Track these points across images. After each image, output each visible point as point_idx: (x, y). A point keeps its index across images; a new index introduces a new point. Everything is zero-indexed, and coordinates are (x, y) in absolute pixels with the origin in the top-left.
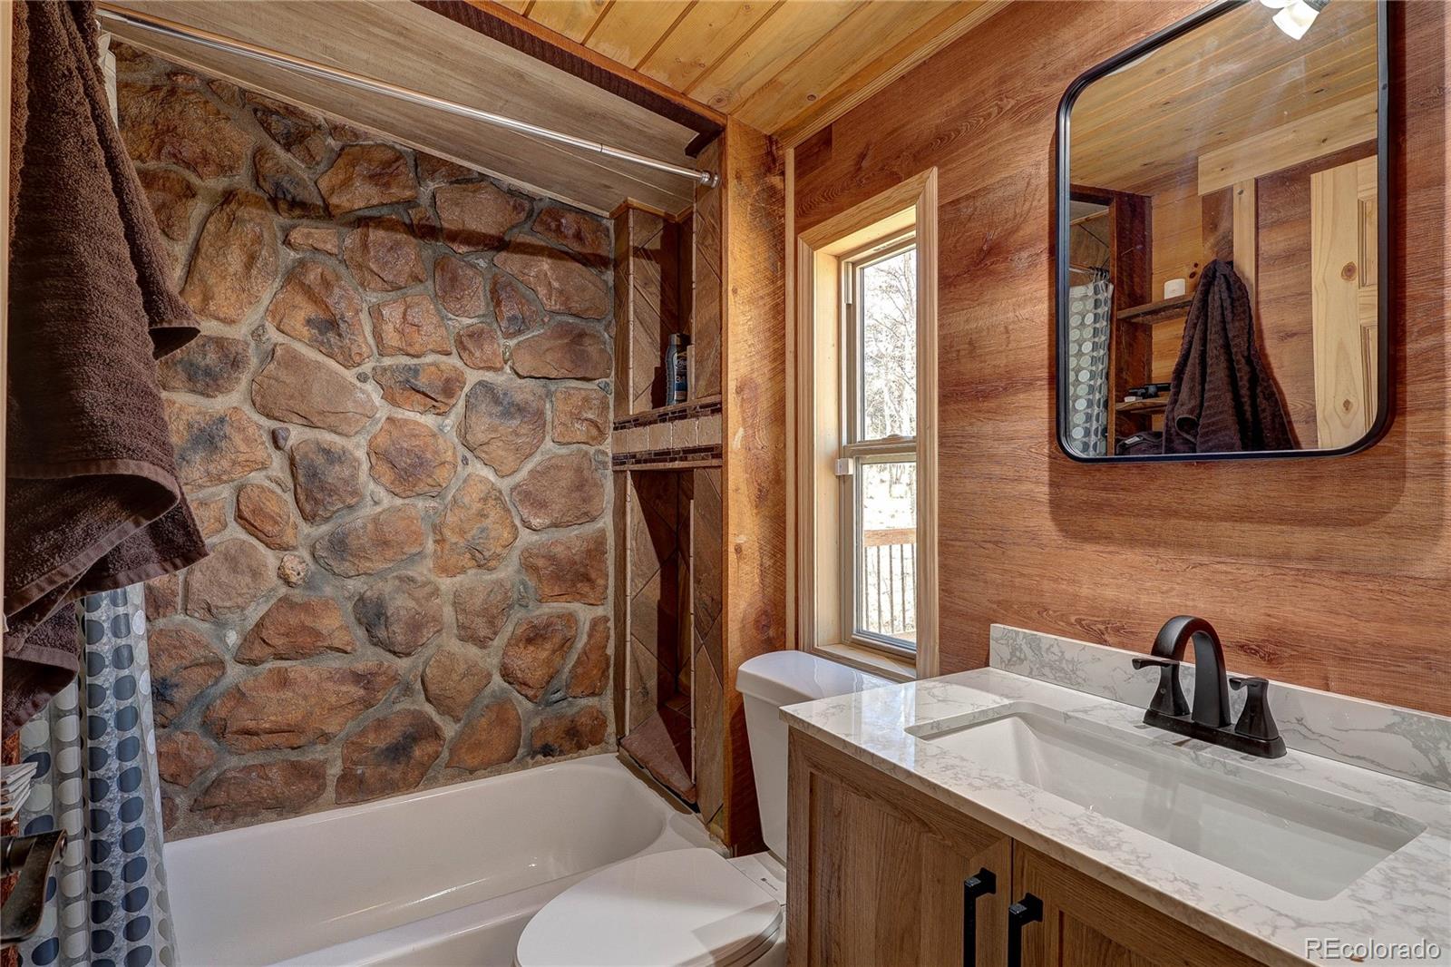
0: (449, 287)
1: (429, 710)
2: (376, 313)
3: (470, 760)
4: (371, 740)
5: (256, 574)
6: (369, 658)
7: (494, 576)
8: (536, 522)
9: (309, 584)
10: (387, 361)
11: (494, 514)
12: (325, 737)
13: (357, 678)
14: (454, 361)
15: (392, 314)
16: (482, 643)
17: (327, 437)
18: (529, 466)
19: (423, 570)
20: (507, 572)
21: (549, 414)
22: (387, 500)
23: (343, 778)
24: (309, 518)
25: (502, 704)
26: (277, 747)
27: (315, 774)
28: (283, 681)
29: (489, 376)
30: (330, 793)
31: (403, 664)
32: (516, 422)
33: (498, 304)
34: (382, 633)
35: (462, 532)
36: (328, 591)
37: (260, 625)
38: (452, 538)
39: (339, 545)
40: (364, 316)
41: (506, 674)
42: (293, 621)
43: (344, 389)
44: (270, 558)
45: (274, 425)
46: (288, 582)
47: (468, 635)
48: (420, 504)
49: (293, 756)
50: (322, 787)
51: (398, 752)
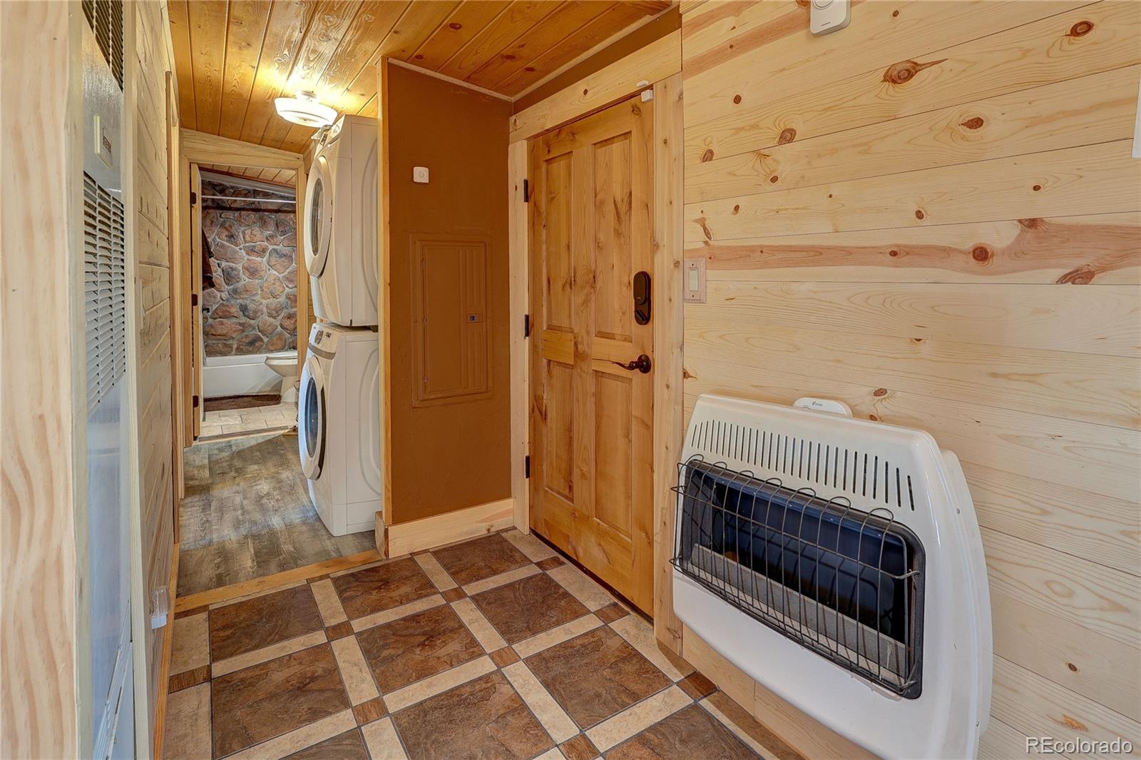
0: (264, 224)
1: (260, 334)
2: (244, 233)
3: (271, 348)
4: (244, 340)
5: (215, 297)
6: (243, 320)
7: (278, 300)
8: (290, 286)
9: (227, 300)
10: (247, 244)
11: (278, 284)
12: (233, 338)
13: (240, 324)
14: (266, 243)
15: (248, 232)
16: (275, 318)
17: (231, 264)
18: (288, 271)
19: (258, 298)
20: (282, 299)
21: (294, 256)
22: (247, 280)
23: (237, 349)
24: (228, 284)
25: (280, 334)
26: (221, 339)
27: (230, 347)
28: (222, 323)
29: (276, 247)
30: (234, 352)
31: (252, 322)
32: (283, 259)
33: (278, 227)
34: (247, 314)
35: (268, 289)
36: (232, 302)
37: (216, 309)
38: (265, 290)
39: (235, 291)
40: (240, 234)
41: (282, 326)
42: (224, 309)
43: (236, 252)
44: (218, 294)
45: (219, 262)
46: (222, 300)
47: (270, 315)
48: (257, 281)
49: (225, 342)
50: (232, 350)
51: (252, 343)
